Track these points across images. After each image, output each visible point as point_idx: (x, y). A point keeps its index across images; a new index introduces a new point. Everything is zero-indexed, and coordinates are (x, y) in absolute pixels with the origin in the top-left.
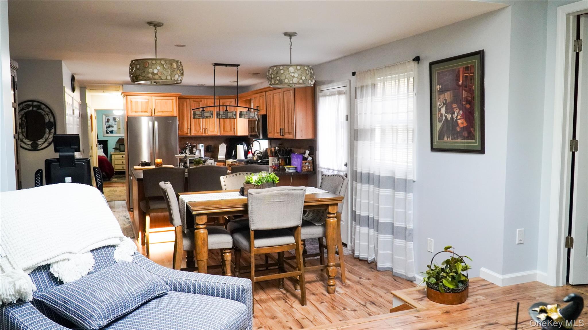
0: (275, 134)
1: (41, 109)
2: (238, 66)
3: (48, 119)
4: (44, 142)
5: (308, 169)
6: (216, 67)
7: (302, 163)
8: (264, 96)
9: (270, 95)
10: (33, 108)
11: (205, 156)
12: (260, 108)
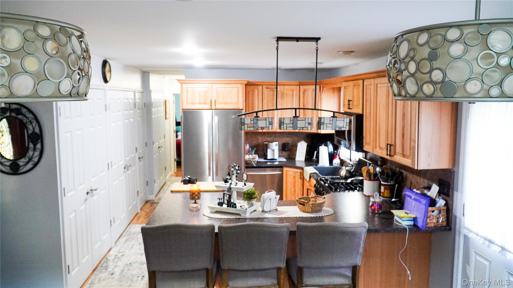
0: (376, 148)
1: (22, 114)
2: (317, 39)
3: (32, 129)
4: (28, 163)
5: (438, 222)
6: (281, 43)
7: (427, 212)
8: (359, 85)
9: (371, 85)
10: (10, 113)
11: (279, 156)
12: (353, 103)
